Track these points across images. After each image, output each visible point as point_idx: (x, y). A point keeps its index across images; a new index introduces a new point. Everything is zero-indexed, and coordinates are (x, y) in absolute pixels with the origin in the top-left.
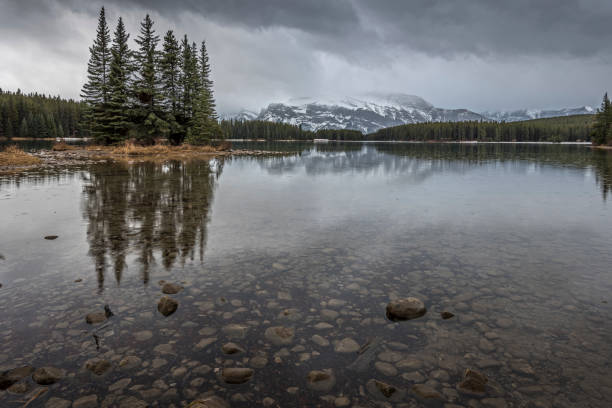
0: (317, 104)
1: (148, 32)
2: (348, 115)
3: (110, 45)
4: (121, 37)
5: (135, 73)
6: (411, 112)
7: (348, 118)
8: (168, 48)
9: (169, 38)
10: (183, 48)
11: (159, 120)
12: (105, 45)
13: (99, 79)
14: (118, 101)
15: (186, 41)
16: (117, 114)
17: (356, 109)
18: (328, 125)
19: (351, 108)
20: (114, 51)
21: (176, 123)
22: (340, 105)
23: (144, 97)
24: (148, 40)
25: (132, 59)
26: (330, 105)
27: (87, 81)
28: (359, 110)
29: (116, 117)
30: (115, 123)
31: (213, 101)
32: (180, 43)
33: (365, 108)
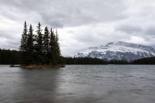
0: (110, 51)
1: (39, 28)
2: (122, 55)
3: (27, 33)
4: (31, 30)
5: (35, 41)
6: (148, 53)
7: (122, 56)
8: (45, 33)
9: (46, 29)
10: (51, 32)
11: (42, 57)
12: (26, 33)
13: (24, 44)
14: (29, 51)
15: (51, 30)
16: (29, 55)
17: (125, 52)
18: (114, 58)
19: (123, 52)
20: (29, 35)
21: (47, 58)
22: (119, 51)
23: (37, 49)
24: (39, 31)
25: (34, 37)
26: (115, 51)
27: (21, 45)
28: (127, 52)
29: (28, 56)
30: (28, 59)
31: (60, 50)
32: (49, 31)
33: (129, 52)
